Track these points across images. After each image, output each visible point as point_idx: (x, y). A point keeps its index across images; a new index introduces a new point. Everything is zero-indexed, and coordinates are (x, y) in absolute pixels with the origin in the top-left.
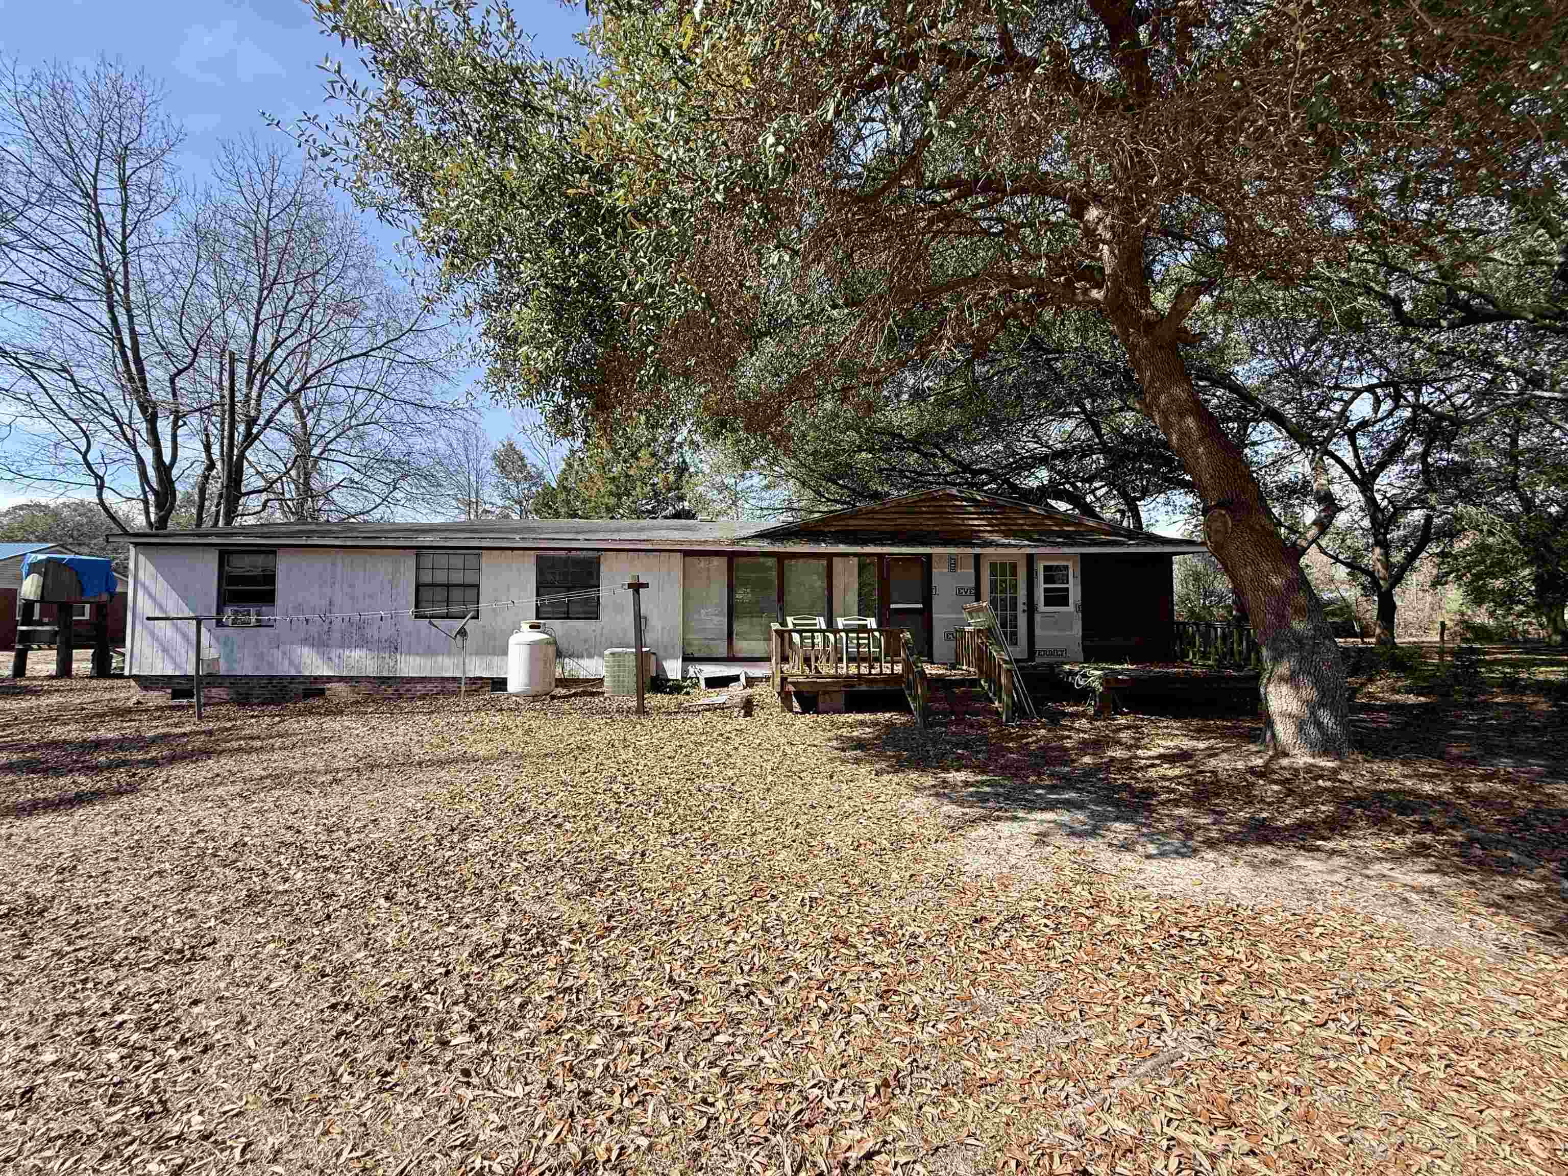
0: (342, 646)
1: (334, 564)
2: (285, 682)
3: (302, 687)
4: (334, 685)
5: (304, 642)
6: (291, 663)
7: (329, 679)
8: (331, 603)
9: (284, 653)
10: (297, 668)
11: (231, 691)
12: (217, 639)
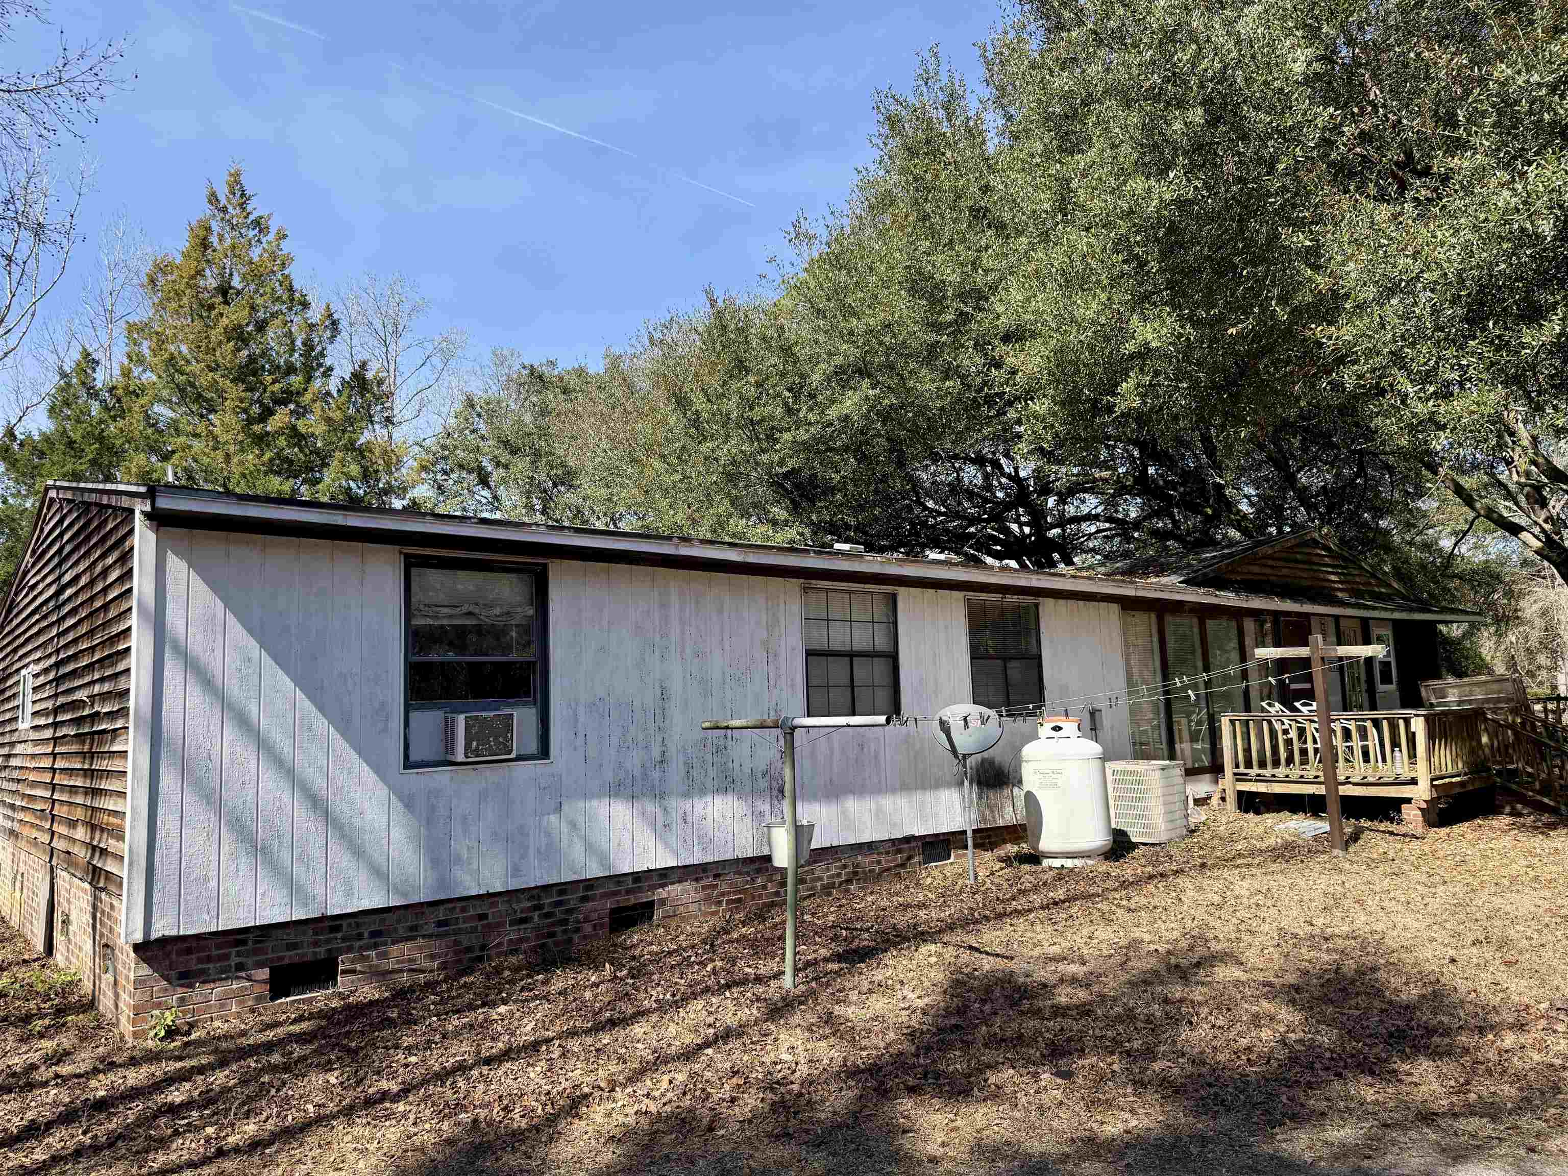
0: (687, 795)
1: (664, 606)
2: (572, 899)
3: (609, 904)
4: (674, 891)
5: (615, 790)
6: (589, 847)
7: (664, 876)
8: (664, 695)
9: (573, 825)
10: (604, 858)
11: (438, 947)
12: (409, 803)
